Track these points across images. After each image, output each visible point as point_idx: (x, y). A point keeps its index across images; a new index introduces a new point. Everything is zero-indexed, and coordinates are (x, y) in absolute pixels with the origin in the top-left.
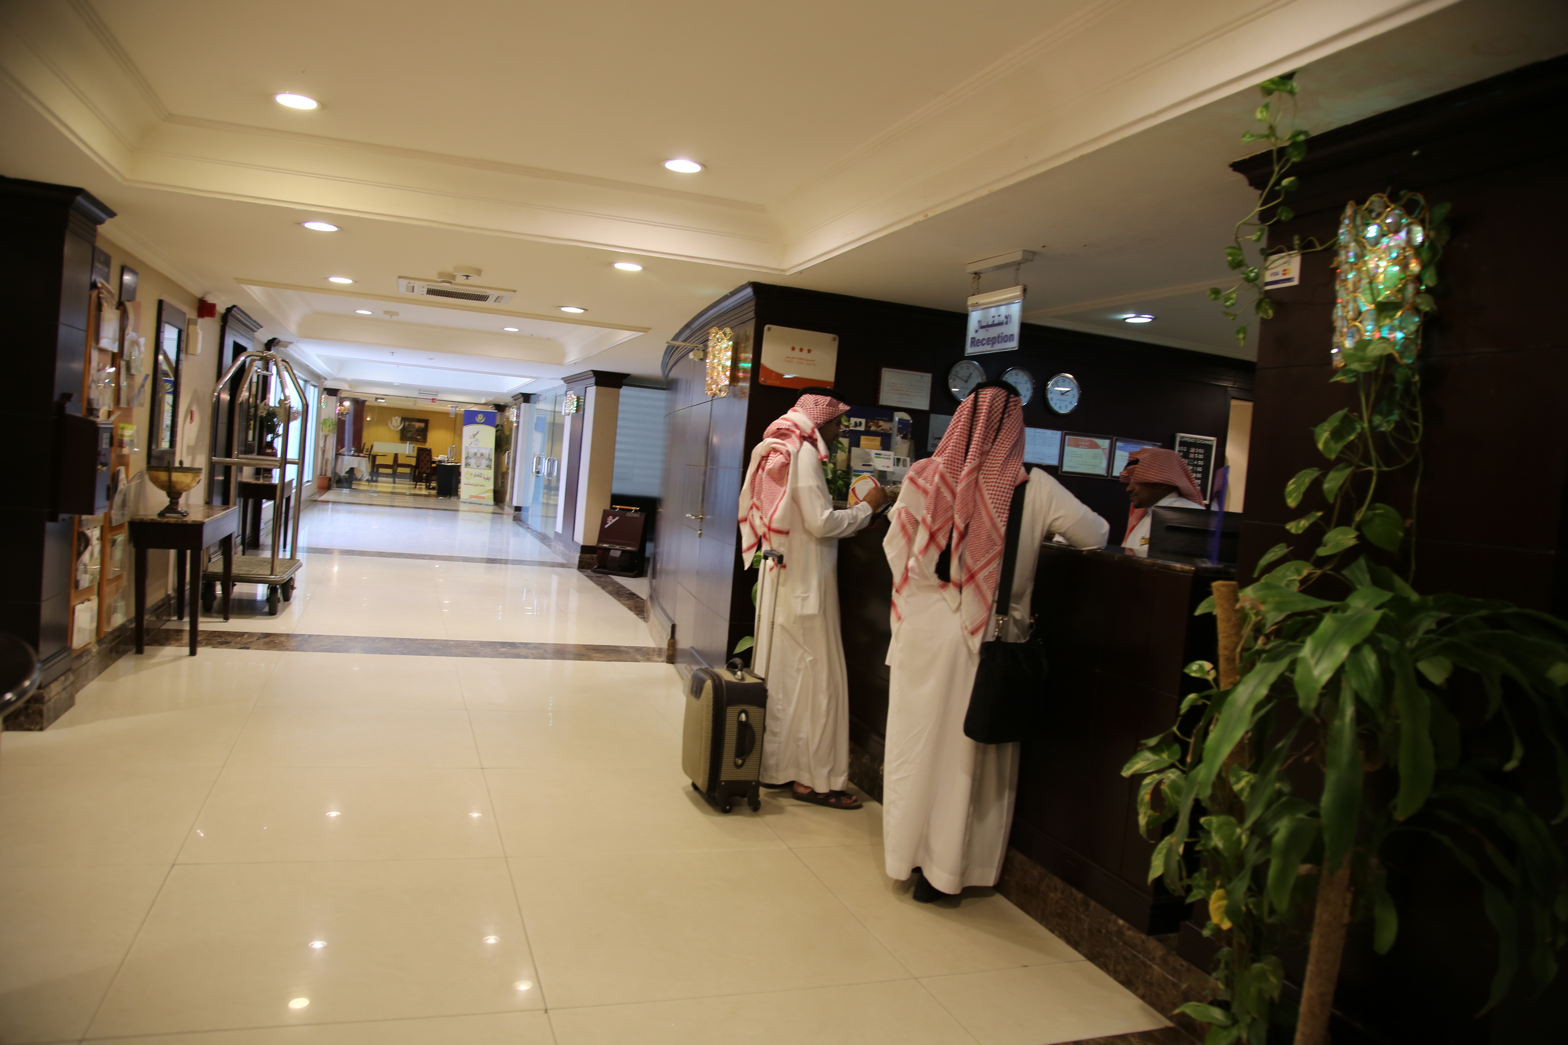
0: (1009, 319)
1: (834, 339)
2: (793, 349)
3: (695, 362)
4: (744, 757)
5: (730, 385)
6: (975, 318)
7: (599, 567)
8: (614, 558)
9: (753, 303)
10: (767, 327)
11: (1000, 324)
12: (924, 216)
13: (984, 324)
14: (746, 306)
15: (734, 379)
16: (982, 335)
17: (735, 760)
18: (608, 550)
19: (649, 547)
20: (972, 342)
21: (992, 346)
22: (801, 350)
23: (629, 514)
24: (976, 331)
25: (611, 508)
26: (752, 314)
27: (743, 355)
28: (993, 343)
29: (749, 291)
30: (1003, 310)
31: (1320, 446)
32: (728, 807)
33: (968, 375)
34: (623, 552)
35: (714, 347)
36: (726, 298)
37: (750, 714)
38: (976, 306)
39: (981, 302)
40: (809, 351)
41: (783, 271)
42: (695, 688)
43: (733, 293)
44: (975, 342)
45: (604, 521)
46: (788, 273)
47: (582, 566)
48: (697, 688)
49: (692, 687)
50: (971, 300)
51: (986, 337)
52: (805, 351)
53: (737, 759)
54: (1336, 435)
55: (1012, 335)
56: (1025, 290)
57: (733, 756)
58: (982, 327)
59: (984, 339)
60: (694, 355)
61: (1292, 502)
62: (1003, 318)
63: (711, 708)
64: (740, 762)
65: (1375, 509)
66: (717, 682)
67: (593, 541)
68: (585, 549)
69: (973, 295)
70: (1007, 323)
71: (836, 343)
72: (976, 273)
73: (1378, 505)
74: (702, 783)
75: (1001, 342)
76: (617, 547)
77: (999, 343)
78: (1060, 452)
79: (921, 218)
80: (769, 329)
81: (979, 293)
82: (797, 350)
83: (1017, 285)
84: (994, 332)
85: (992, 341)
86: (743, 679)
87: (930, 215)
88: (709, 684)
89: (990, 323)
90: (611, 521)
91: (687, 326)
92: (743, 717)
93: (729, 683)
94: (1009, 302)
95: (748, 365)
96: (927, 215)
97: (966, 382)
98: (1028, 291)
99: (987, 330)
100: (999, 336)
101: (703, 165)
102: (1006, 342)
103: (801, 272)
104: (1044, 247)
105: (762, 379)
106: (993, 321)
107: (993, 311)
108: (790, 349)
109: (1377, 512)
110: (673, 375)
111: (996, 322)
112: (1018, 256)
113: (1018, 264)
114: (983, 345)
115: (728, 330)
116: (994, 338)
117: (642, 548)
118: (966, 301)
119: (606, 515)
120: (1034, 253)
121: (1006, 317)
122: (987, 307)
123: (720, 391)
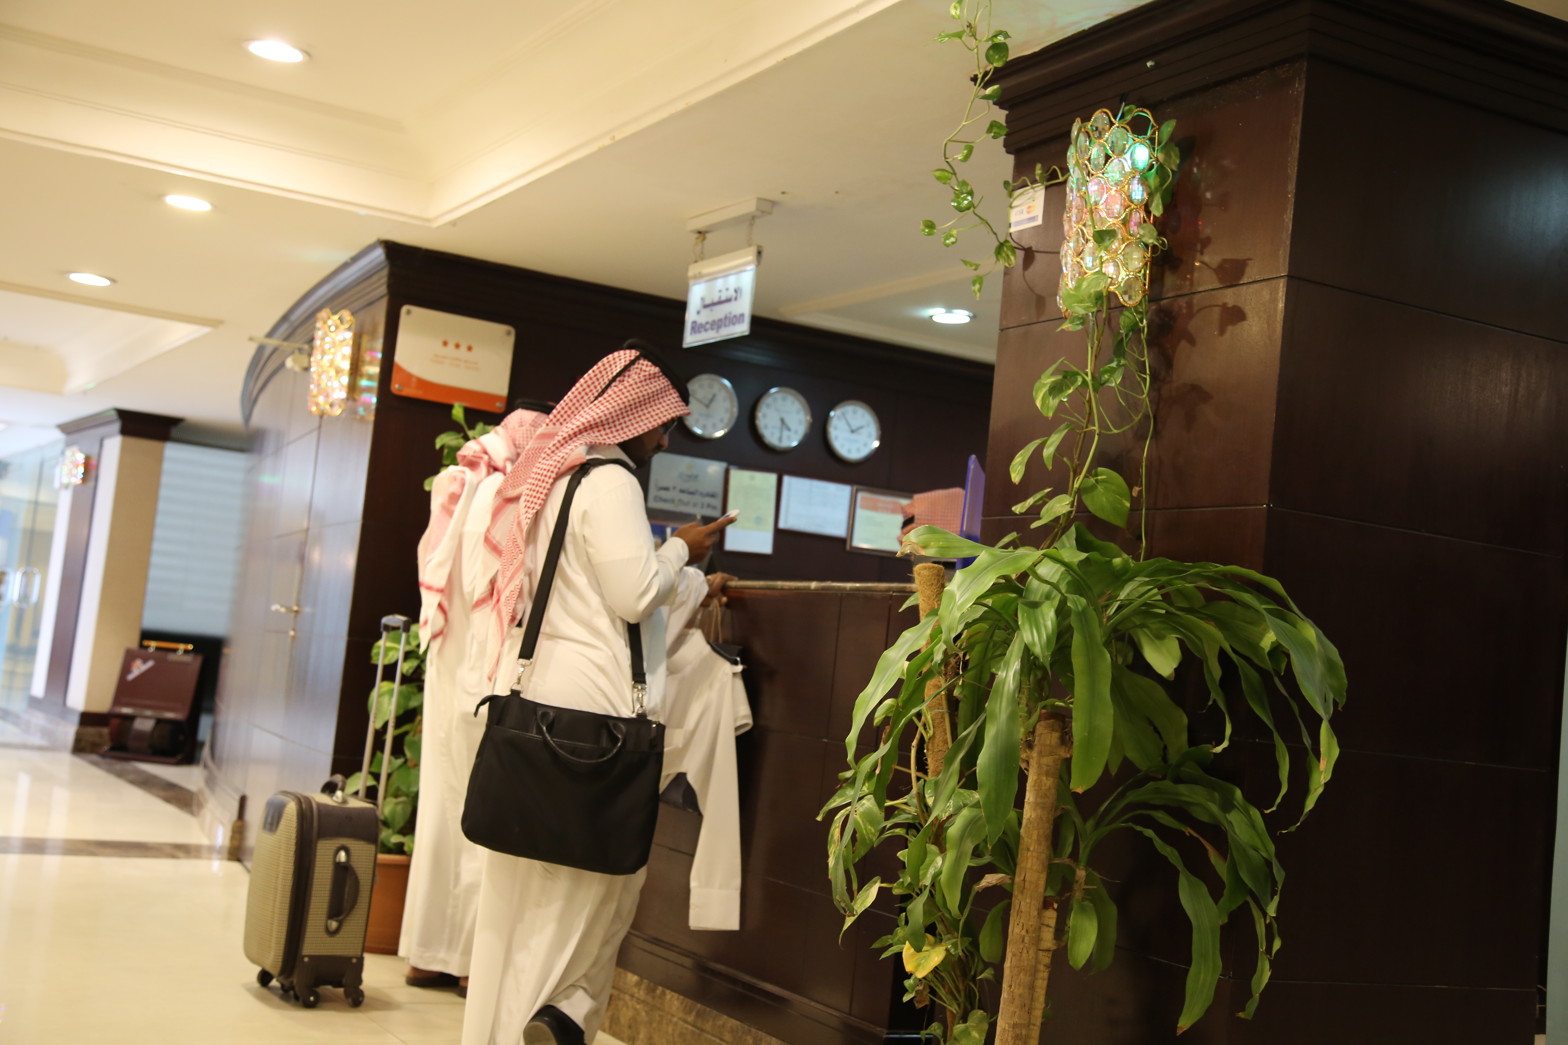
0: (739, 293)
1: (509, 333)
2: (445, 344)
3: (295, 373)
4: (341, 918)
5: (348, 399)
6: (696, 295)
7: (112, 749)
8: (141, 735)
9: (385, 272)
10: (405, 309)
11: (728, 300)
12: (611, 139)
13: (708, 302)
14: (375, 278)
15: (353, 388)
16: (705, 317)
17: (327, 923)
18: (131, 718)
19: (205, 722)
20: (693, 328)
21: (717, 332)
22: (457, 346)
23: (172, 657)
24: (698, 313)
25: (141, 646)
26: (383, 290)
27: (367, 357)
28: (719, 327)
29: (379, 254)
30: (732, 282)
31: (1038, 403)
32: (312, 998)
33: (710, 396)
34: (159, 722)
35: (323, 339)
36: (345, 266)
37: (353, 853)
38: (699, 277)
39: (705, 271)
40: (470, 349)
41: (428, 220)
42: (269, 820)
43: (355, 259)
44: (697, 328)
45: (126, 668)
46: (435, 225)
47: (80, 747)
48: (273, 818)
49: (266, 818)
50: (693, 270)
51: (710, 320)
52: (463, 348)
53: (329, 921)
54: (1055, 390)
55: (742, 315)
56: (759, 253)
57: (324, 916)
58: (706, 306)
59: (707, 323)
60: (294, 361)
61: (1016, 476)
62: (731, 293)
63: (293, 841)
64: (334, 925)
65: (1096, 475)
66: (304, 806)
67: (103, 705)
68: (87, 719)
69: (696, 262)
70: (736, 299)
71: (511, 340)
72: (700, 232)
73: (1100, 469)
74: (273, 960)
75: (729, 325)
76: (148, 713)
77: (725, 326)
78: (849, 517)
79: (607, 142)
80: (409, 312)
81: (702, 259)
82: (451, 346)
83: (750, 245)
84: (720, 312)
85: (717, 325)
86: (344, 801)
87: (619, 136)
88: (291, 808)
89: (716, 300)
90: (139, 668)
91: (285, 318)
92: (342, 856)
93: (321, 806)
94: (739, 270)
95: (374, 370)
96: (614, 137)
97: (707, 406)
98: (765, 254)
99: (712, 310)
100: (726, 318)
101: (307, 53)
102: (734, 324)
103: (454, 223)
104: (783, 193)
105: (396, 387)
106: (720, 297)
107: (720, 283)
108: (440, 344)
109: (1099, 478)
110: (259, 419)
111: (723, 298)
112: (749, 206)
113: (753, 218)
114: (706, 330)
115: (346, 315)
116: (720, 320)
117: (192, 723)
118: (687, 270)
119: (129, 658)
120: (774, 203)
121: (736, 291)
122: (713, 277)
123: (331, 405)
